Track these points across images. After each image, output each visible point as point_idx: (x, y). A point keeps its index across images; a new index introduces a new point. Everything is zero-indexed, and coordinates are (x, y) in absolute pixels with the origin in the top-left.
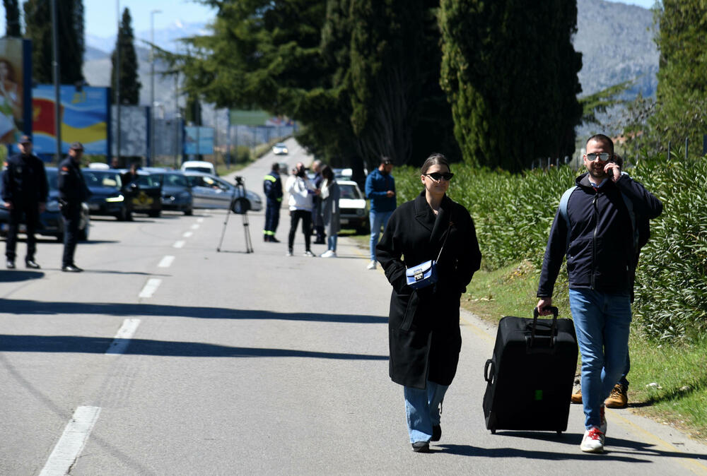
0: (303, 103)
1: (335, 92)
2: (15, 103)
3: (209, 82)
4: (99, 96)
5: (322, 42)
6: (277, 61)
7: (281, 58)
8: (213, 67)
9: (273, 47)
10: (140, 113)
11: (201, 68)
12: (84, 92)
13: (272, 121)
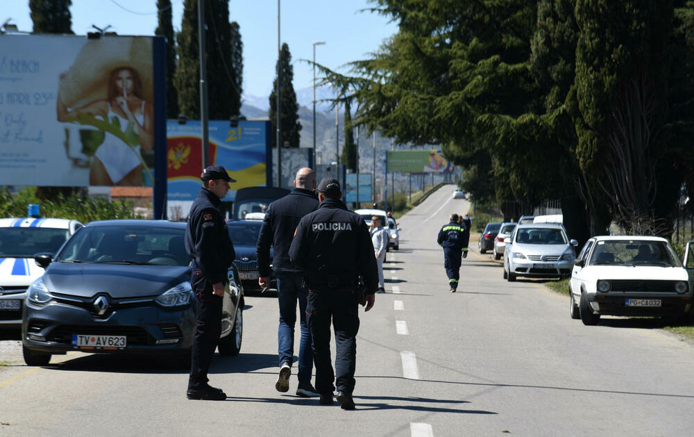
0: (507, 133)
1: (550, 118)
2: (143, 128)
3: (389, 110)
4: (258, 131)
5: (531, 55)
6: (474, 81)
7: (480, 77)
8: (395, 92)
9: (469, 63)
10: (302, 156)
11: (379, 93)
12: (239, 128)
13: (430, 167)
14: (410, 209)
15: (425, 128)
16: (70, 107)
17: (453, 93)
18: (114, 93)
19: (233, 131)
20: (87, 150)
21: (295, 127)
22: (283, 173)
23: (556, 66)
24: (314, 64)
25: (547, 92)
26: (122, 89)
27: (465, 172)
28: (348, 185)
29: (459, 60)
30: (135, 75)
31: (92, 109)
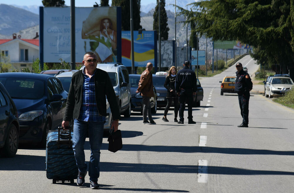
1: (280, 29)
2: (113, 41)
3: (209, 26)
4: (150, 35)
5: (272, 2)
6: (247, 13)
7: (249, 11)
8: (212, 18)
9: (244, 5)
10: (170, 44)
11: (205, 18)
12: (142, 34)
13: (237, 46)
14: (226, 68)
15: (225, 34)
16: (86, 33)
17: (238, 18)
18: (102, 28)
19: (140, 35)
20: (93, 49)
21: (166, 29)
22: (161, 53)
23: (283, 6)
24: (176, 6)
25: (279, 18)
26: (105, 27)
27: (254, 49)
28: (193, 56)
29: (240, 4)
30: (110, 21)
31: (94, 34)
